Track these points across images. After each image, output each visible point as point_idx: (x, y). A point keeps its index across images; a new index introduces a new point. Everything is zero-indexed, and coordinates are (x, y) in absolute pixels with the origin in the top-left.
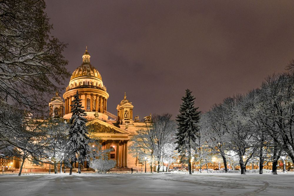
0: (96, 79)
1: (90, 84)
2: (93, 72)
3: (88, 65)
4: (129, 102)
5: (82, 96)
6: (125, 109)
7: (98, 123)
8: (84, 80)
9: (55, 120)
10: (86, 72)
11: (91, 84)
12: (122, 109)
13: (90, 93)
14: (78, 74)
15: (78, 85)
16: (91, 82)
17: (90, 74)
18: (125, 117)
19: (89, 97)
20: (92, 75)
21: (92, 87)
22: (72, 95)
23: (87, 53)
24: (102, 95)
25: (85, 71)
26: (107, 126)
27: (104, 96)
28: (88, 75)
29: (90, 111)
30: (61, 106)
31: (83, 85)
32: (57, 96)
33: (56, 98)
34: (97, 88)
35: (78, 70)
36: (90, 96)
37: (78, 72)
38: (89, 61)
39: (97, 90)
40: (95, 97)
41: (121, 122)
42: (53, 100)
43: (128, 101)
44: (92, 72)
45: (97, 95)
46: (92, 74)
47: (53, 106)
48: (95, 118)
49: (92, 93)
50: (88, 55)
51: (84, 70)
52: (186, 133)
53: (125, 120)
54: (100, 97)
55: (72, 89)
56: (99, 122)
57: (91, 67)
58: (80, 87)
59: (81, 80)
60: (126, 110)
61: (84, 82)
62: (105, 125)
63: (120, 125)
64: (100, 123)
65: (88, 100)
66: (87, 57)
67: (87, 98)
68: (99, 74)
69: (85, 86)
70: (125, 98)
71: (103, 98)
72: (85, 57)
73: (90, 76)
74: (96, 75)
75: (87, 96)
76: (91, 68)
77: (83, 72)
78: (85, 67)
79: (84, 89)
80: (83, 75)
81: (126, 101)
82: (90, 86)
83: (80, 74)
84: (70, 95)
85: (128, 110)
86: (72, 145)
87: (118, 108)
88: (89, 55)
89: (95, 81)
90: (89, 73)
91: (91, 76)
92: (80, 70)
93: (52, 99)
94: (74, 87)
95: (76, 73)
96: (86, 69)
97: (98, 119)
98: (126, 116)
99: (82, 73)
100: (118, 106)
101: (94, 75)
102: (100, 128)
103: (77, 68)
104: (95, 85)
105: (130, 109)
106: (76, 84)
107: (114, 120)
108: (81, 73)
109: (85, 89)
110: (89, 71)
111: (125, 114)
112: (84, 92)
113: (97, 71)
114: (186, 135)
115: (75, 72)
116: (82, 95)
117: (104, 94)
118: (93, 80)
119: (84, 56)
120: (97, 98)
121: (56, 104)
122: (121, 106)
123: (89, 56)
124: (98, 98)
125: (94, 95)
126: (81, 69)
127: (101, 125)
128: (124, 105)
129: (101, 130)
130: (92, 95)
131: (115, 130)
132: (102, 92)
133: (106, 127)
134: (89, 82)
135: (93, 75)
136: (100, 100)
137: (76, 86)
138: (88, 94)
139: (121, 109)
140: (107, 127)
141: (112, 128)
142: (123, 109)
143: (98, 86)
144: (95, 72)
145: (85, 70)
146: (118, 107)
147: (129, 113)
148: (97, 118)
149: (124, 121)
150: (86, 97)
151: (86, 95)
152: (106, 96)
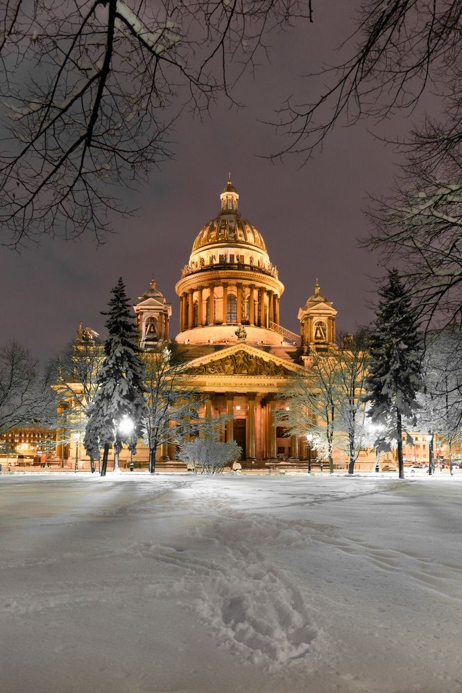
0: (250, 249)
1: (236, 261)
2: (242, 233)
3: (232, 217)
4: (325, 301)
5: (215, 288)
6: (316, 319)
7: (244, 352)
8: (221, 251)
9: (147, 346)
10: (227, 232)
11: (238, 260)
12: (309, 317)
13: (234, 282)
14: (208, 237)
15: (207, 263)
16: (237, 257)
17: (235, 237)
18: (316, 338)
19: (233, 291)
20: (239, 238)
21: (241, 266)
22: (194, 287)
23: (230, 189)
24: (264, 286)
25: (222, 231)
26: (266, 359)
27: (269, 288)
28: (230, 239)
29: (234, 325)
30: (161, 314)
31: (218, 262)
32: (152, 291)
33: (149, 295)
34: (252, 268)
35: (208, 229)
36: (235, 288)
37: (208, 233)
38: (236, 207)
39: (252, 273)
40: (247, 290)
41: (306, 350)
42: (142, 301)
43: (323, 300)
44: (239, 232)
45: (252, 287)
46: (240, 236)
47: (142, 313)
48: (238, 342)
49: (240, 281)
50: (233, 193)
51: (221, 228)
52: (388, 377)
53: (316, 343)
54: (261, 290)
55: (193, 273)
56: (247, 351)
57: (238, 221)
58: (212, 268)
59: (214, 252)
60: (318, 320)
61: (221, 257)
62: (261, 358)
63: (303, 357)
64: (251, 353)
65: (230, 299)
66: (230, 197)
67: (229, 293)
68: (257, 236)
69: (223, 265)
70: (317, 291)
71: (269, 293)
72: (225, 198)
73: (234, 243)
74: (250, 238)
75: (229, 288)
76: (238, 223)
77: (220, 232)
78: (224, 221)
79: (220, 271)
80: (220, 239)
81: (319, 298)
82: (236, 264)
83: (212, 237)
84: (189, 287)
85: (324, 319)
86: (101, 405)
87: (300, 317)
88: (236, 192)
89: (247, 254)
90: (232, 235)
91: (238, 242)
92: (212, 229)
93: (140, 298)
94: (199, 268)
95: (204, 236)
96: (225, 225)
97: (245, 343)
98: (319, 335)
99: (217, 235)
100: (301, 310)
101: (246, 239)
102: (250, 363)
103: (207, 225)
104: (247, 262)
105: (329, 318)
106: (202, 260)
107: (293, 345)
108: (214, 234)
109: (222, 273)
110: (232, 230)
111: (318, 331)
112: (220, 278)
113: (252, 229)
114: (385, 380)
115: (201, 232)
116: (218, 286)
117: (270, 283)
118: (242, 252)
119: (223, 196)
120: (251, 292)
121: (149, 309)
122: (305, 312)
123: (236, 196)
124: (256, 292)
125: (246, 286)
126: (215, 226)
127: (251, 357)
128: (312, 308)
129: (252, 369)
130: (239, 286)
131: (287, 370)
132: (263, 278)
133: (264, 362)
134: (232, 257)
135: (242, 239)
136: (260, 298)
137: (203, 265)
138: (231, 285)
139: (306, 319)
140: (267, 363)
141: (278, 364)
142: (312, 318)
143: (255, 264)
144: (248, 232)
145: (225, 229)
146: (301, 314)
147: (327, 327)
148: (241, 340)
149: (312, 347)
150: (225, 291)
151: (225, 285)
152: (278, 288)
